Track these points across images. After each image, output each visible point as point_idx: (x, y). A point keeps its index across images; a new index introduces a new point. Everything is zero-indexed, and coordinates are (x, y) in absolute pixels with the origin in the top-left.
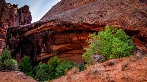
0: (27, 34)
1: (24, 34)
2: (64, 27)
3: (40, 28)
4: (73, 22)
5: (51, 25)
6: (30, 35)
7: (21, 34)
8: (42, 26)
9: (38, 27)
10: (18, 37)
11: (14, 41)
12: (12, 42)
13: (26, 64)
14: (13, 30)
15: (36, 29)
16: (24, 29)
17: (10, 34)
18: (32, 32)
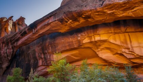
0: (20, 42)
1: (17, 43)
2: (70, 21)
3: (36, 31)
4: (85, 9)
5: (50, 22)
6: (24, 44)
7: (14, 43)
8: (38, 27)
9: (34, 30)
10: (11, 47)
11: (6, 52)
12: (5, 54)
14: (5, 40)
15: (31, 34)
16: (16, 36)
17: (2, 44)
18: (26, 38)
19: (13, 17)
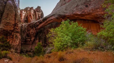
0: (39, 27)
1: (38, 27)
2: (61, 18)
3: (46, 21)
4: (66, 15)
5: (52, 18)
6: (41, 27)
7: (36, 27)
8: (47, 20)
9: (45, 21)
10: (35, 29)
11: (33, 32)
12: (32, 33)
13: (40, 48)
14: (31, 25)
15: (44, 23)
16: (37, 24)
17: (29, 28)
18: (42, 25)
19: (33, 7)
